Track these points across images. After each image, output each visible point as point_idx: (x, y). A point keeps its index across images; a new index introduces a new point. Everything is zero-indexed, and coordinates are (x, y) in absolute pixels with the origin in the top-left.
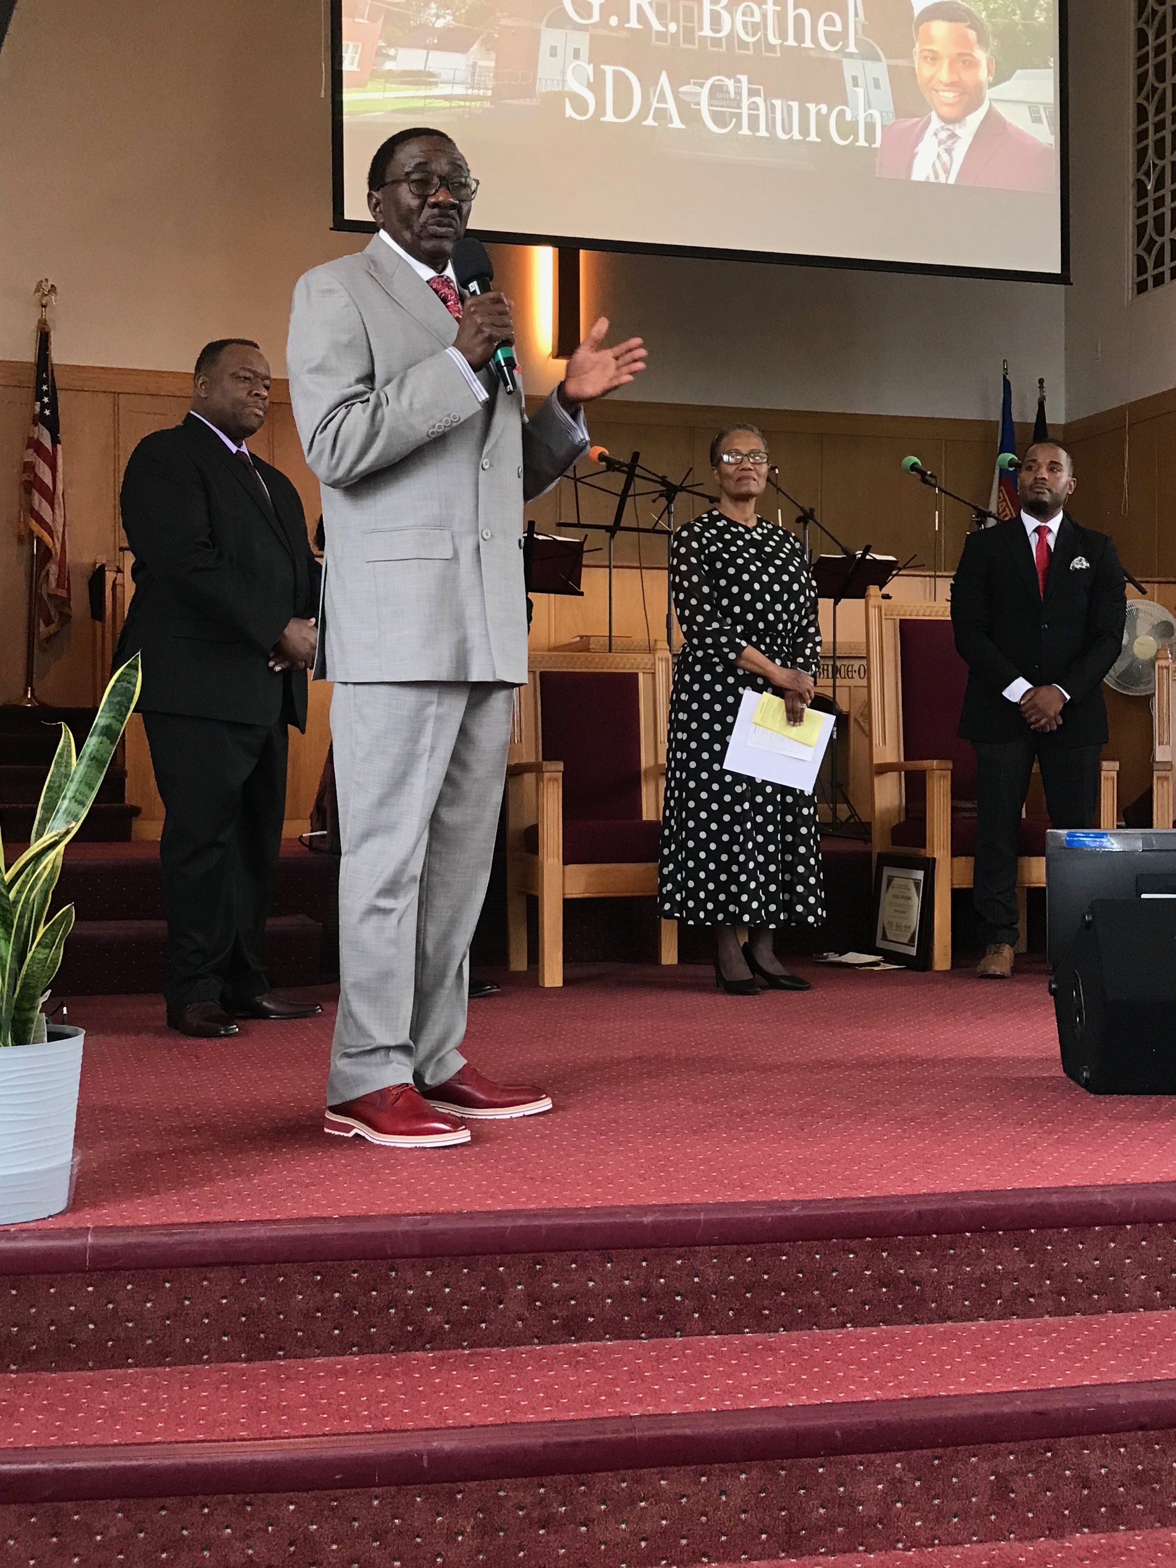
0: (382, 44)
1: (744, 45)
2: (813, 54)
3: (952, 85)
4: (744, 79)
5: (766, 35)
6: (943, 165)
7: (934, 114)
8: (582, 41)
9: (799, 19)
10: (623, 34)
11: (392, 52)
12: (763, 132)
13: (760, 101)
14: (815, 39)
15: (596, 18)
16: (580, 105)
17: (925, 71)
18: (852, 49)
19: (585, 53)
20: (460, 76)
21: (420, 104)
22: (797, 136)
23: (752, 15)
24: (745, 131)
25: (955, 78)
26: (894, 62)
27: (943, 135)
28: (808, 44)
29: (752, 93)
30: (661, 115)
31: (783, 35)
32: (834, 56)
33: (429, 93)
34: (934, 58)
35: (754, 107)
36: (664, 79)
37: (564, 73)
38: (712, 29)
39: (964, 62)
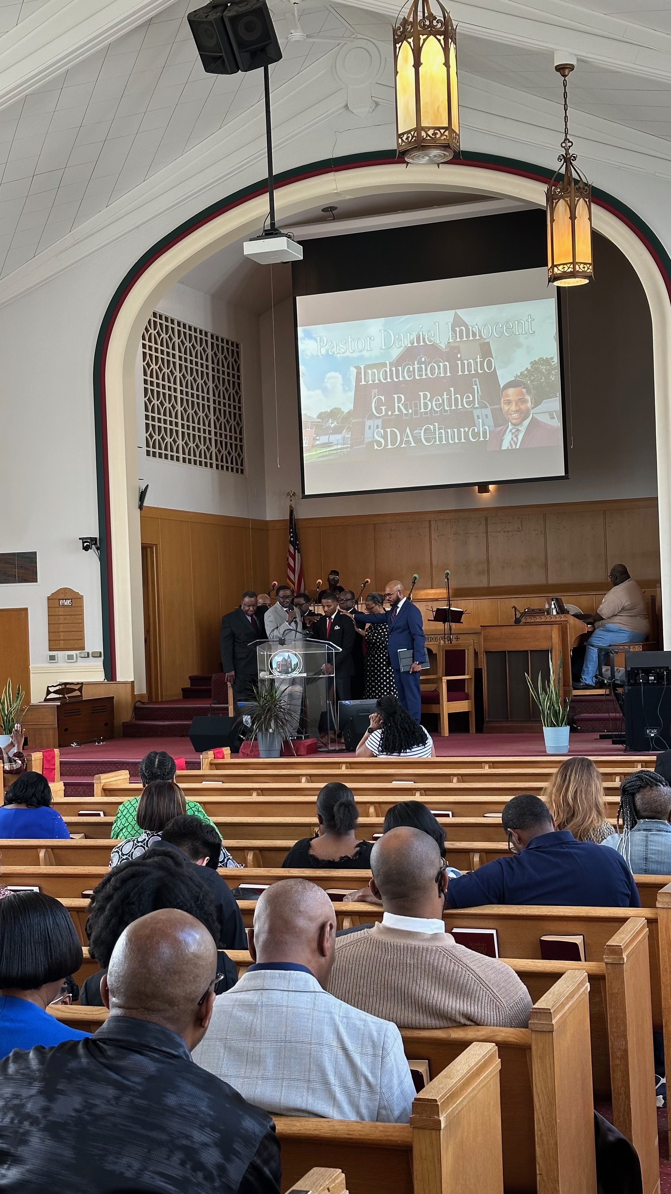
0: (315, 436)
1: (436, 412)
2: (461, 410)
3: (516, 411)
4: (436, 424)
5: (444, 407)
6: (514, 442)
7: (510, 424)
8: (379, 422)
9: (456, 399)
10: (393, 417)
11: (318, 438)
12: (444, 442)
13: (443, 431)
14: (462, 405)
15: (384, 413)
16: (379, 444)
17: (506, 408)
18: (477, 405)
19: (380, 426)
20: (339, 442)
21: (327, 453)
22: (457, 441)
23: (439, 401)
24: (438, 443)
25: (518, 408)
26: (493, 407)
27: (514, 431)
28: (460, 407)
29: (439, 429)
30: (408, 442)
31: (450, 406)
32: (470, 410)
33: (330, 449)
34: (509, 402)
35: (441, 433)
36: (408, 430)
37: (373, 434)
38: (424, 409)
39: (521, 402)
